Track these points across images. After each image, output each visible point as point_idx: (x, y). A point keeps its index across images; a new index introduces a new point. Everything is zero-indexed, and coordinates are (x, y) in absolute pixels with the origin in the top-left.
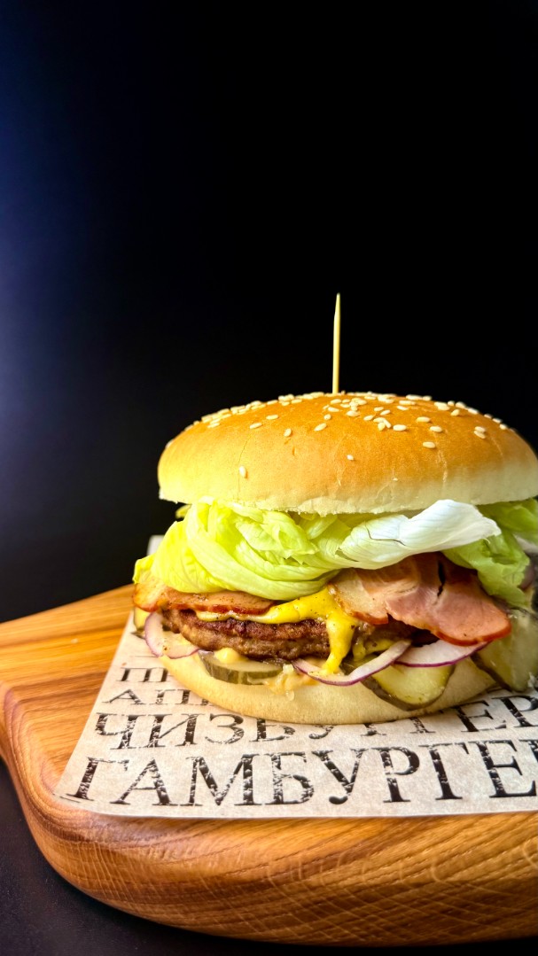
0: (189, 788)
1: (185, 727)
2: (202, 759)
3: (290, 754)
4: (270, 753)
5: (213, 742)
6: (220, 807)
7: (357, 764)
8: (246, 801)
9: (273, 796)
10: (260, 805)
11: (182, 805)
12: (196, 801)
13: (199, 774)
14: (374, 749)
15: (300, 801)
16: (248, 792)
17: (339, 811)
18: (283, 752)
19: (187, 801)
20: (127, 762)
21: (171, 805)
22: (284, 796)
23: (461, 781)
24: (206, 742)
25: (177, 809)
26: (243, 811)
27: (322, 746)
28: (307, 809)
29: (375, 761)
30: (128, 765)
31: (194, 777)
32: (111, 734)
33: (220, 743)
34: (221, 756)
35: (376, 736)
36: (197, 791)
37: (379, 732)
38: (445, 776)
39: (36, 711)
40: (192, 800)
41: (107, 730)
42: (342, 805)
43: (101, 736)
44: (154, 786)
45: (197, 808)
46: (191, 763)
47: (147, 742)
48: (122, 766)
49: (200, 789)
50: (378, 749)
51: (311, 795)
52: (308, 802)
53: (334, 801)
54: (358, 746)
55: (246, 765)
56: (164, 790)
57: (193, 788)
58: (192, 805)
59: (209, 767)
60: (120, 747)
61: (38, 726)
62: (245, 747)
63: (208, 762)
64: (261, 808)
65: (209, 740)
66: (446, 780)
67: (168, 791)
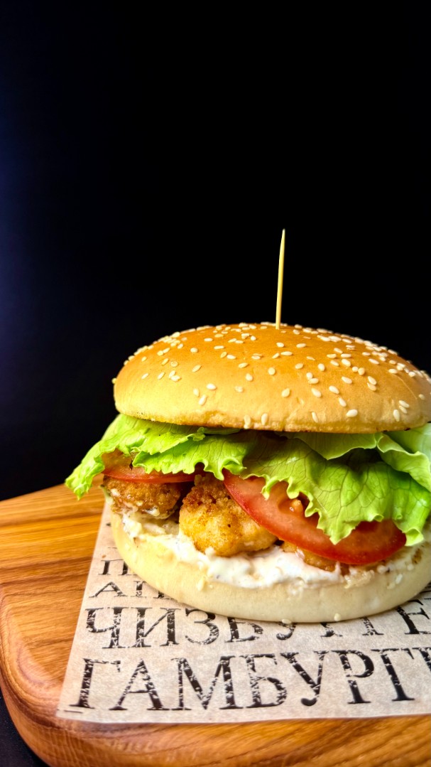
0: (177, 692)
1: (165, 623)
2: (185, 661)
3: (262, 656)
4: (245, 655)
5: (192, 642)
6: (207, 711)
7: (320, 667)
8: (229, 705)
9: (252, 699)
10: (241, 708)
11: (174, 710)
12: (186, 705)
13: (184, 675)
14: (333, 651)
15: (276, 703)
16: (230, 695)
17: (311, 712)
18: (256, 654)
19: (176, 705)
20: (119, 663)
21: (164, 709)
22: (262, 698)
23: (411, 683)
24: (186, 641)
25: (170, 713)
26: (228, 715)
27: (289, 647)
28: (283, 711)
29: (336, 664)
30: (120, 666)
31: (181, 679)
32: (101, 631)
33: (200, 643)
34: (201, 658)
35: (333, 637)
36: (184, 694)
37: (336, 632)
38: (397, 679)
39: (15, 595)
40: (181, 704)
41: (97, 627)
42: (313, 706)
43: (93, 634)
44: (145, 689)
45: (187, 713)
46: (175, 664)
47: (134, 642)
48: (115, 667)
49: (188, 692)
50: (337, 652)
51: (285, 697)
52: (283, 705)
53: (307, 703)
54: (320, 649)
55: (224, 667)
56: (155, 693)
57: (181, 691)
58: (181, 709)
59: (193, 670)
60: (111, 647)
61: (17, 610)
62: (222, 648)
63: (191, 663)
64: (243, 711)
65: (189, 640)
66: (398, 682)
67: (159, 694)
